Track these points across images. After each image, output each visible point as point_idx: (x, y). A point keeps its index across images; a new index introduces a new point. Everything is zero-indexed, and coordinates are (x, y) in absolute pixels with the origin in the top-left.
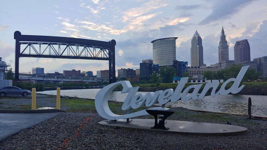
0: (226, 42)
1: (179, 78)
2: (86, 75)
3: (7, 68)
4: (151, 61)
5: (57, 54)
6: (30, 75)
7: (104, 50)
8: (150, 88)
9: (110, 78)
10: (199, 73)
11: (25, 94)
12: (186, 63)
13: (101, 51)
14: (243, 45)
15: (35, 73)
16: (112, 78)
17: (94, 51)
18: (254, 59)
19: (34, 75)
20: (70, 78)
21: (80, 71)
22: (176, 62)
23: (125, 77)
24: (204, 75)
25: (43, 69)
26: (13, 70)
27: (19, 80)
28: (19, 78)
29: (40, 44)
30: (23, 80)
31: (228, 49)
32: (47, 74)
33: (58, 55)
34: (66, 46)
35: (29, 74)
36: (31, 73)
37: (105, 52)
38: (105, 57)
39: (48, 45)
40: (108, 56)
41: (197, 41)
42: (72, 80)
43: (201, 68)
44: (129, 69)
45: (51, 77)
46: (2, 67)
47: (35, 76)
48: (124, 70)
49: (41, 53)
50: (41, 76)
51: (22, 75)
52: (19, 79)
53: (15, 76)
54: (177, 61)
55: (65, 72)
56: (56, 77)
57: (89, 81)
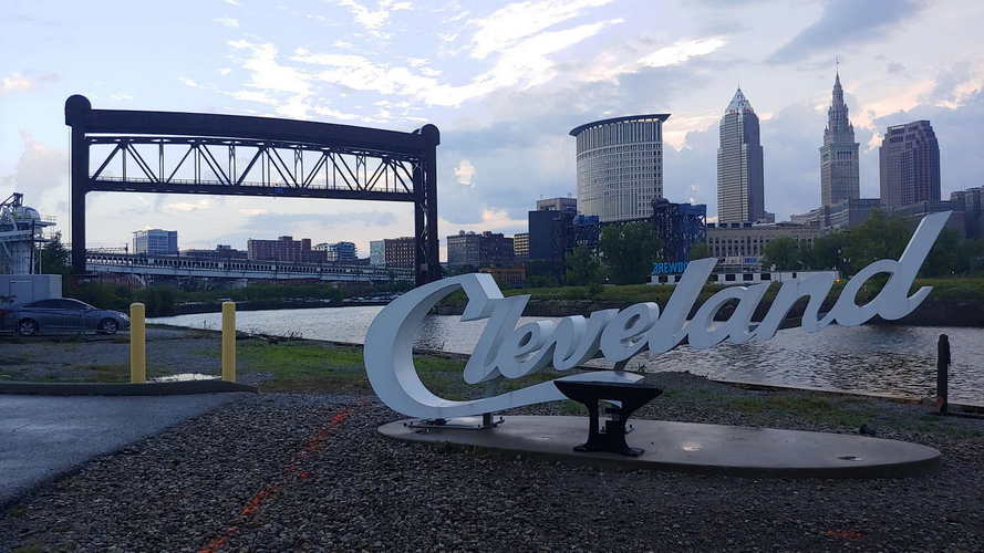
0: (849, 130)
1: (673, 267)
2: (332, 256)
3: (41, 233)
4: (569, 206)
5: (223, 179)
6: (126, 257)
7: (396, 164)
8: (565, 302)
9: (418, 269)
10: (749, 248)
11: (109, 328)
12: (702, 209)
13: (386, 168)
14: (914, 141)
15: (144, 248)
16: (425, 267)
17: (358, 167)
18: (952, 195)
19: (140, 258)
20: (274, 268)
21: (307, 242)
22: (661, 206)
23: (476, 264)
24: (768, 253)
25: (173, 236)
26: (66, 240)
27: (89, 277)
28: (88, 268)
29: (161, 144)
30: (101, 275)
31: (857, 157)
32: (189, 253)
33: (227, 183)
34: (256, 149)
35: (125, 252)
36: (131, 251)
37: (399, 169)
38: (401, 188)
39: (189, 146)
40: (410, 186)
41: (743, 130)
42: (279, 277)
43: (758, 228)
44: (488, 233)
45: (203, 264)
46: (25, 226)
47: (147, 261)
48: (472, 236)
49: (167, 177)
50: (166, 262)
51: (99, 258)
52: (85, 272)
53: (73, 262)
54: (666, 201)
55: (254, 244)
56: (221, 265)
57: (342, 278)
